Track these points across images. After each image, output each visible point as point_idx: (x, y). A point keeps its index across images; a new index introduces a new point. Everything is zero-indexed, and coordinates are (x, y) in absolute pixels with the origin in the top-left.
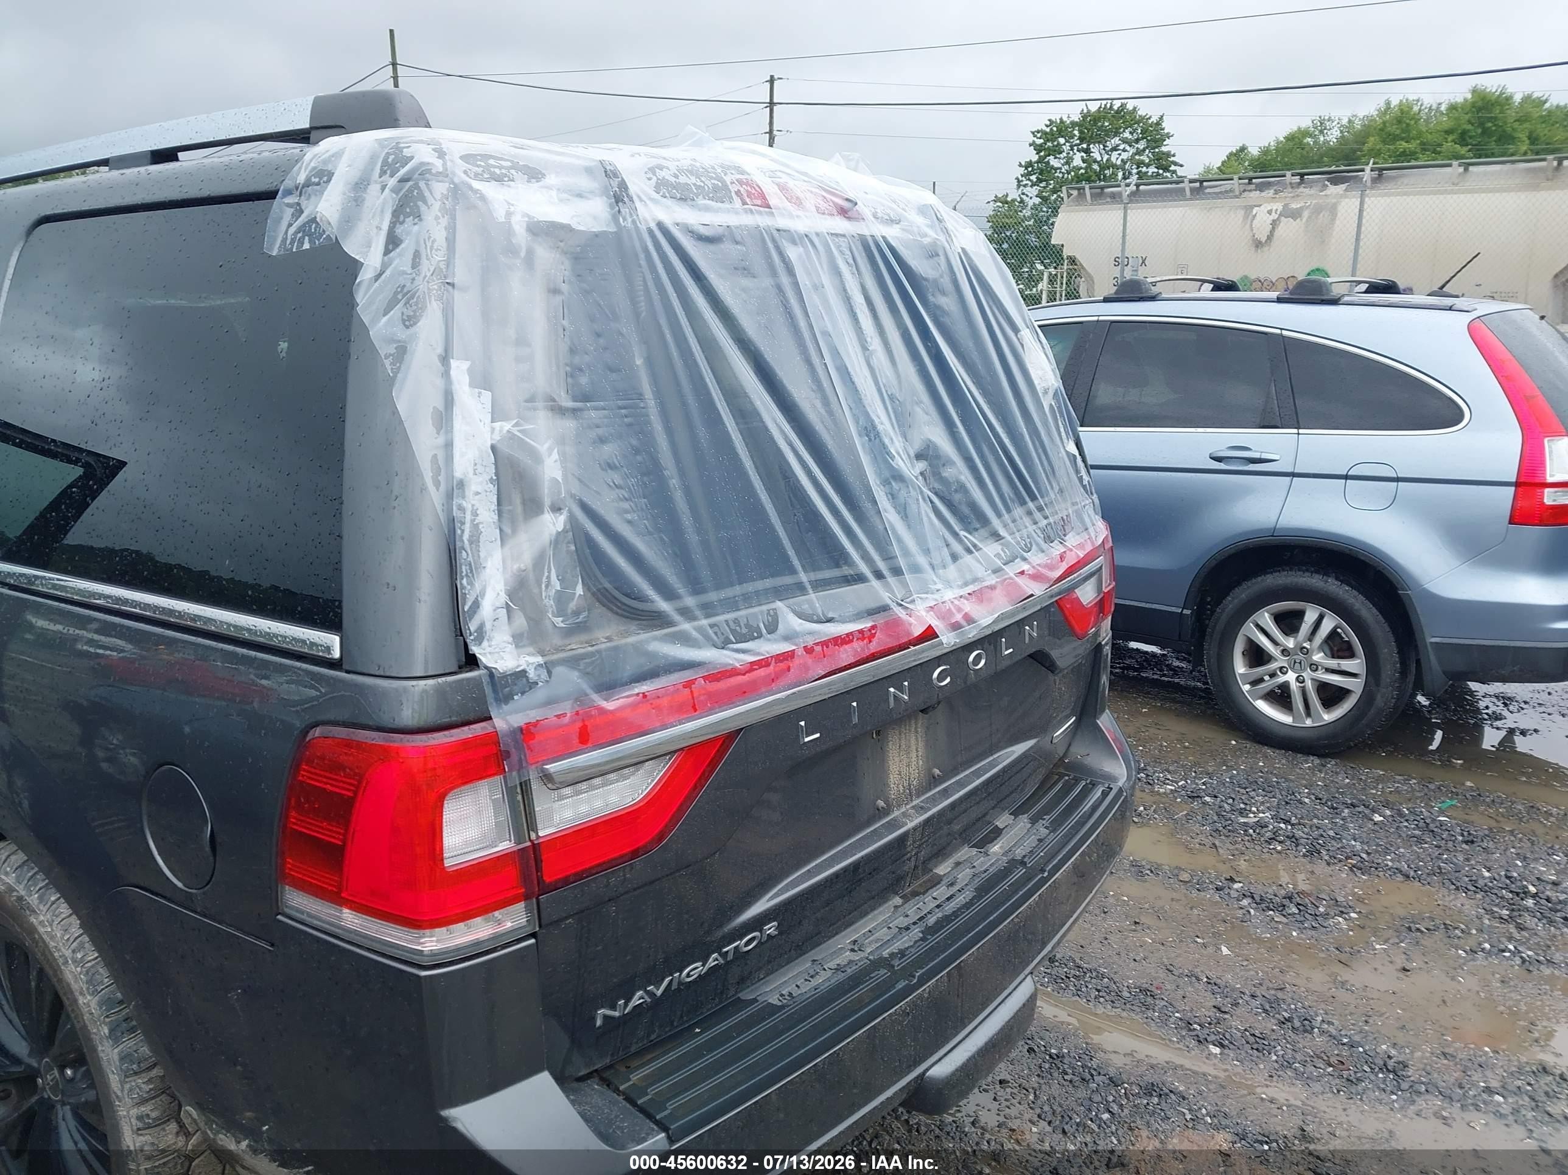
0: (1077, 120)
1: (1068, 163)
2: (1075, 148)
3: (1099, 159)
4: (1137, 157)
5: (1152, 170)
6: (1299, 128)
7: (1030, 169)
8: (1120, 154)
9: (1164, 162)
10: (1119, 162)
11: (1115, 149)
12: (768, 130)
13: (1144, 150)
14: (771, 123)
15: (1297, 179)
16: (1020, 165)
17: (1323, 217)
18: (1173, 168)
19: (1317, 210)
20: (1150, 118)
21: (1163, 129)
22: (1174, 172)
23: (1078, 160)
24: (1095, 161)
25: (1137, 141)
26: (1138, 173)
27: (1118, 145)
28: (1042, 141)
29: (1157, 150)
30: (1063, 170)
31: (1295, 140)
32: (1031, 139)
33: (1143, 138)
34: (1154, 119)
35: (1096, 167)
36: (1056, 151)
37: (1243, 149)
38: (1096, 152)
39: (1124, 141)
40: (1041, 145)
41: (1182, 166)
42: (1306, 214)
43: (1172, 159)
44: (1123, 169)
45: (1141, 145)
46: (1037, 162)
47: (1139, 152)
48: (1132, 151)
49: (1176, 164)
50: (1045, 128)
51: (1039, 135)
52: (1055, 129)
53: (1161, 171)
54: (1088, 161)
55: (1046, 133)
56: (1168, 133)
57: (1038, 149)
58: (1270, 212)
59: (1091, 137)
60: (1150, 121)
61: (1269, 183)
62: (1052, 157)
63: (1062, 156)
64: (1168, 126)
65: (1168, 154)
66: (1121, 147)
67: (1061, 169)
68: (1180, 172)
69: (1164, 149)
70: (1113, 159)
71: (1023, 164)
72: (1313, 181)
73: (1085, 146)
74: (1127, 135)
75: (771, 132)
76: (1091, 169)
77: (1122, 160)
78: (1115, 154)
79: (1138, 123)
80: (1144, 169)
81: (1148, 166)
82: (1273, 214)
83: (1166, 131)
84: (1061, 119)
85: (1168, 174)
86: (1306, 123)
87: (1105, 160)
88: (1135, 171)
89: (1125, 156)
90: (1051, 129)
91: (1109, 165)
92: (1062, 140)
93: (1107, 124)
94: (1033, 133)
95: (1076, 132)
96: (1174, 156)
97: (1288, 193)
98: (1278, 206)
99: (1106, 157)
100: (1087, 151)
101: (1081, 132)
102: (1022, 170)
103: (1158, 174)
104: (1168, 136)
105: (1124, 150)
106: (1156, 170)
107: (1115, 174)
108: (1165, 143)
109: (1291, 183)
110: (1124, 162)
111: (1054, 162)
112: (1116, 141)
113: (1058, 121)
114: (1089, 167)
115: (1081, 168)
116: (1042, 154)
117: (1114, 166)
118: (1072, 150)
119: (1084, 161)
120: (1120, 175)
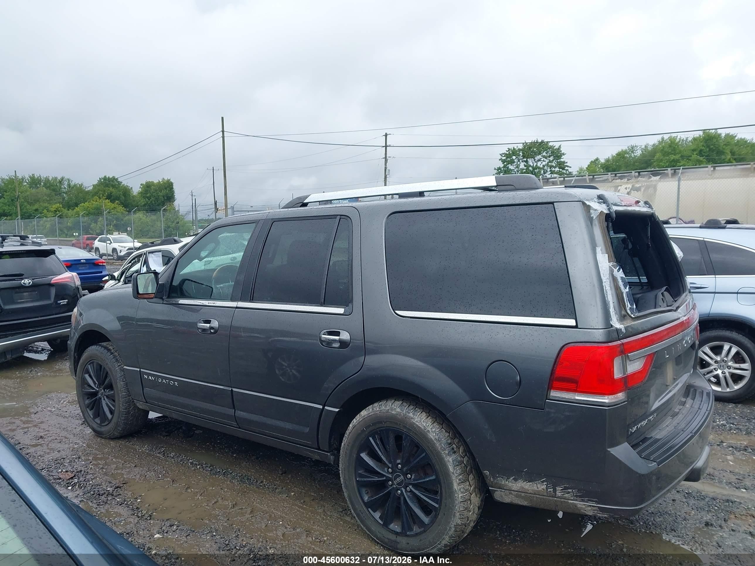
0: (521, 148)
1: (517, 167)
2: (521, 160)
3: (532, 165)
4: (550, 164)
5: (557, 169)
6: (622, 150)
7: (500, 171)
8: (542, 163)
9: (562, 165)
10: (541, 166)
11: (539, 160)
12: (384, 157)
13: (553, 160)
14: (386, 154)
15: (637, 174)
16: (495, 169)
17: (651, 191)
18: (566, 168)
19: (648, 187)
20: (555, 147)
21: (561, 151)
22: (567, 170)
23: (522, 166)
24: (530, 166)
25: (549, 157)
26: (550, 171)
27: (541, 159)
28: (505, 158)
29: (559, 161)
30: (515, 171)
31: (621, 155)
32: (500, 157)
33: (552, 155)
34: (557, 147)
35: (531, 168)
36: (512, 162)
37: (597, 159)
38: (531, 162)
39: (544, 157)
40: (505, 160)
41: (570, 167)
42: (642, 189)
43: (566, 164)
44: (544, 169)
45: (551, 158)
46: (503, 167)
47: (550, 162)
48: (547, 161)
49: (568, 166)
50: (506, 152)
51: (503, 155)
52: (511, 152)
53: (561, 170)
54: (528, 166)
55: (507, 154)
56: (563, 153)
57: (503, 161)
58: (626, 188)
59: (528, 155)
60: (555, 148)
61: (624, 176)
62: (510, 165)
63: (514, 164)
64: (563, 150)
65: (564, 162)
66: (542, 160)
67: (514, 170)
68: (570, 170)
69: (562, 160)
70: (539, 165)
71: (496, 168)
72: (644, 175)
73: (525, 159)
74: (544, 154)
75: (386, 158)
76: (529, 169)
77: (543, 165)
78: (539, 163)
79: (549, 148)
80: (553, 169)
81: (555, 167)
82: (628, 189)
83: (562, 152)
84: (514, 148)
85: (565, 171)
86: (625, 148)
87: (535, 165)
88: (549, 170)
89: (544, 163)
90: (509, 152)
91: (537, 167)
92: (514, 157)
93: (535, 149)
94: (501, 154)
95: (521, 153)
96: (567, 163)
97: (633, 180)
98: (630, 186)
99: (535, 164)
100: (527, 162)
101: (523, 153)
102: (496, 171)
103: (560, 171)
104: (564, 154)
105: (544, 161)
106: (559, 169)
107: (540, 172)
108: (562, 157)
109: (635, 176)
110: (544, 166)
111: (511, 167)
112: (540, 157)
113: (512, 149)
114: (528, 169)
115: (524, 169)
116: (505, 163)
117: (539, 168)
118: (519, 161)
119: (525, 166)
120: (542, 172)
